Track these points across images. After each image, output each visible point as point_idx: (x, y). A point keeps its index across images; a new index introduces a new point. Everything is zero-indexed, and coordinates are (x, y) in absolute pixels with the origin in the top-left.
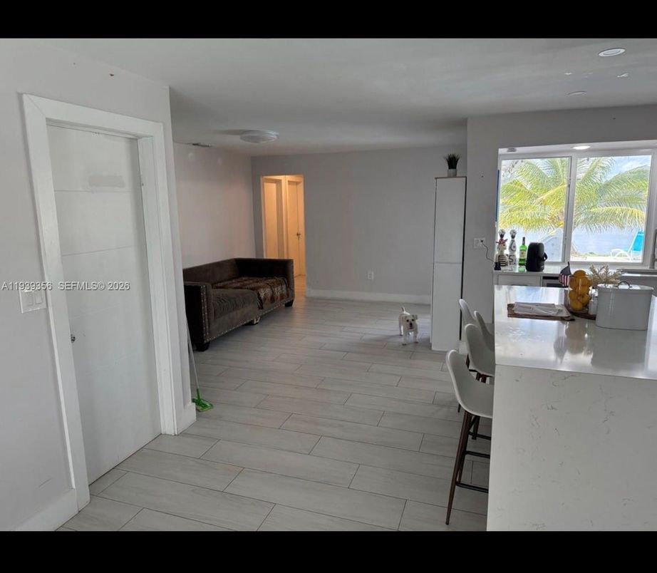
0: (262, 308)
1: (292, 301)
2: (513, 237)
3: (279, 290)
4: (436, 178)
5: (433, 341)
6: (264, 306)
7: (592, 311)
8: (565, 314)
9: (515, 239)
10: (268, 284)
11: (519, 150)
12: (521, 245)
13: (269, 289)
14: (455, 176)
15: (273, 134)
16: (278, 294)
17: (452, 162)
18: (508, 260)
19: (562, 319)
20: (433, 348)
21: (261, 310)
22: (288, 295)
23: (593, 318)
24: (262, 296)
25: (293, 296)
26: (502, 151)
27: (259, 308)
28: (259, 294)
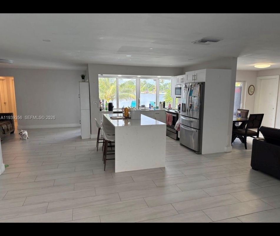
0: (5, 133)
1: (14, 131)
2: (103, 101)
3: (9, 126)
4: (79, 82)
5: (82, 136)
6: (5, 132)
7: (130, 117)
8: (124, 118)
9: (104, 102)
10: (4, 123)
11: (104, 75)
12: (106, 103)
13: (6, 126)
14: (84, 82)
15: (11, 61)
16: (9, 128)
17: (83, 77)
18: (102, 108)
19: (124, 119)
20: (82, 138)
21: (4, 134)
22: (13, 128)
23: (130, 118)
24: (4, 128)
25: (14, 129)
26: (99, 75)
27: (3, 133)
28: (3, 128)
